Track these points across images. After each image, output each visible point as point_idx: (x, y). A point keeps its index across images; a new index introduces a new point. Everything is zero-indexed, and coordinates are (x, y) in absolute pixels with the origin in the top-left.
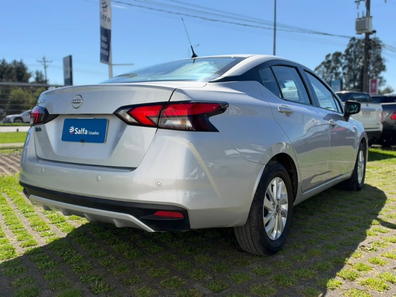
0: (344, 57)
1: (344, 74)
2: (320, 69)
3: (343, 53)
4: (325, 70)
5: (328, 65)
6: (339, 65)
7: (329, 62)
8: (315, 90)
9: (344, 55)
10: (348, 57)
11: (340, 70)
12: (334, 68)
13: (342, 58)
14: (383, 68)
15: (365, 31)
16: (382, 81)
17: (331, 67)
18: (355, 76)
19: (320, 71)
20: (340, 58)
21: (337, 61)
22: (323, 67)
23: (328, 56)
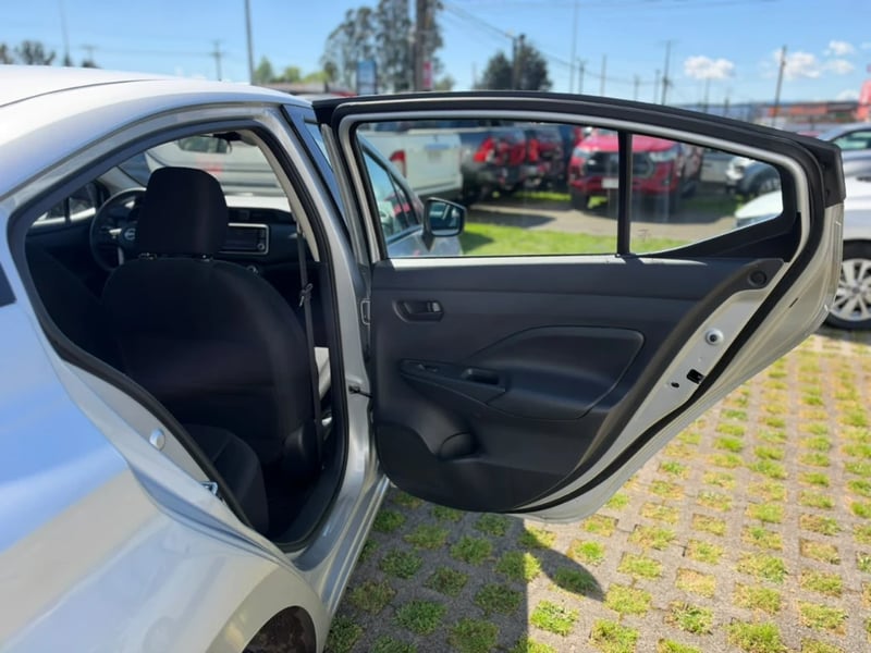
0: (376, 18)
1: (379, 49)
2: (337, 37)
3: (375, 9)
4: (346, 40)
5: (350, 30)
6: (368, 32)
7: (351, 24)
8: (378, 204)
9: (377, 14)
10: (383, 17)
11: (371, 41)
12: (361, 38)
13: (373, 19)
14: (438, 42)
16: (438, 67)
17: (355, 35)
18: (397, 53)
19: (337, 41)
20: (370, 18)
21: (366, 25)
23: (349, 13)
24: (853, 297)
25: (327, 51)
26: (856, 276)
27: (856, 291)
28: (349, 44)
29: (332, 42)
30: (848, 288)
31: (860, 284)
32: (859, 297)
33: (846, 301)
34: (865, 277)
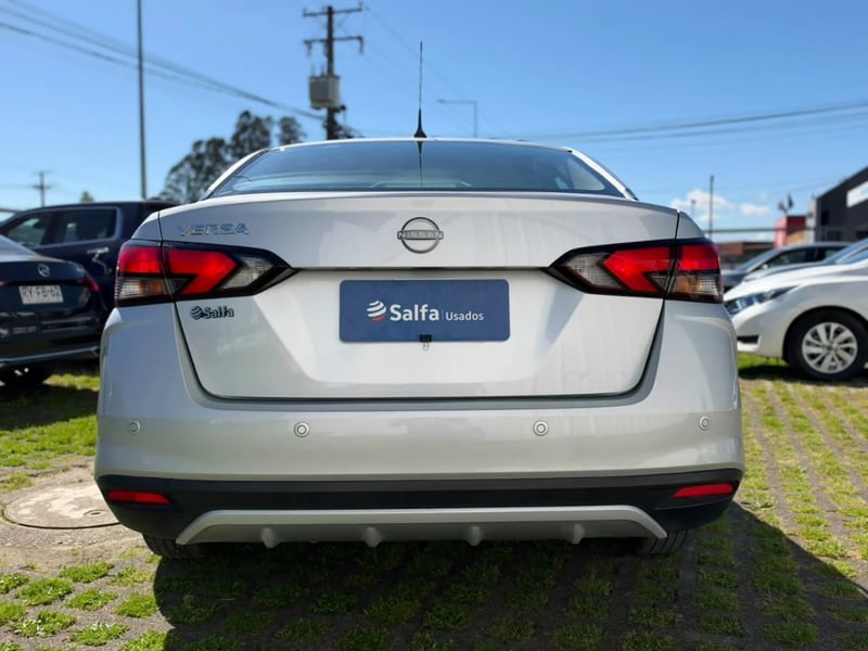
0: (230, 151)
2: (182, 171)
3: (228, 140)
4: (193, 175)
5: (197, 163)
7: (200, 157)
9: (230, 146)
10: (239, 151)
13: (226, 152)
15: (326, 104)
17: (204, 169)
19: (181, 176)
20: (222, 151)
21: (217, 157)
22: (187, 166)
23: (197, 144)
24: (828, 354)
25: (170, 186)
26: (828, 337)
27: (829, 348)
28: (196, 179)
29: (174, 176)
30: (823, 346)
31: (832, 343)
32: (832, 353)
33: (823, 358)
34: (834, 337)
